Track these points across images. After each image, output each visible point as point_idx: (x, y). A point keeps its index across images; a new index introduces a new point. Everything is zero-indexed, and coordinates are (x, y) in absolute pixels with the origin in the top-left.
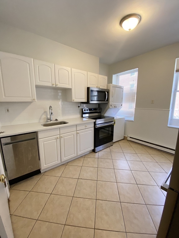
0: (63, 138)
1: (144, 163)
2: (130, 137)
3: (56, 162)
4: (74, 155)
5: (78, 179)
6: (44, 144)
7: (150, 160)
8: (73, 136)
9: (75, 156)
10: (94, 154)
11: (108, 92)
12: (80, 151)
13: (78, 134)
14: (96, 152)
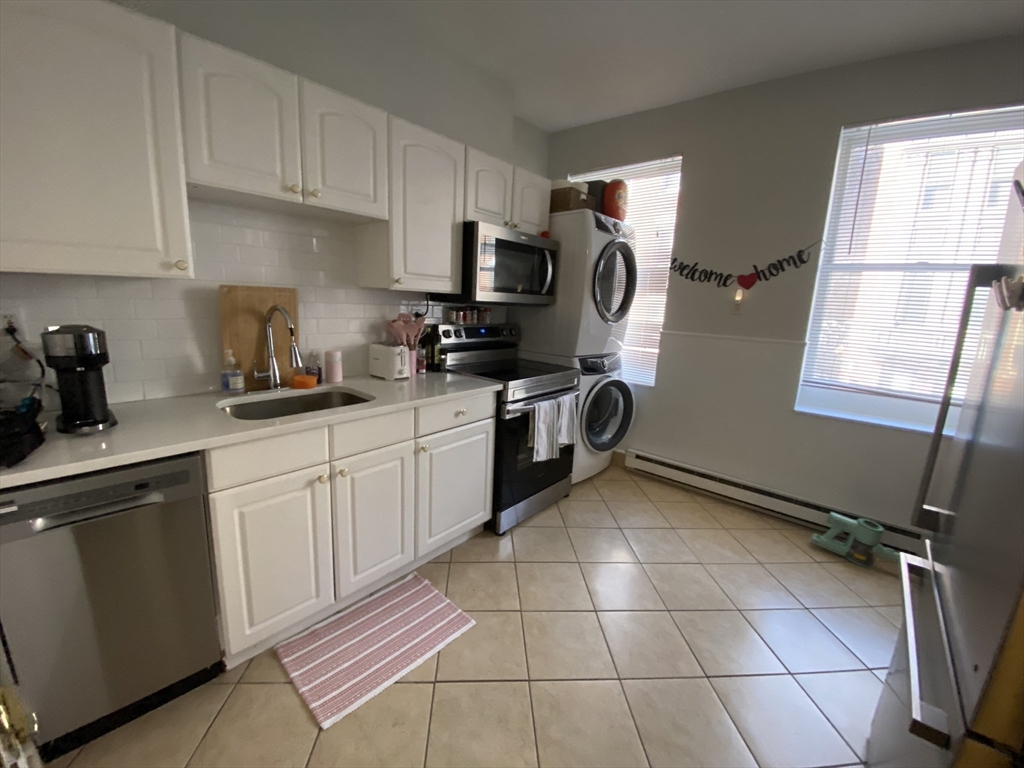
0: (348, 477)
1: (714, 569)
2: (638, 457)
3: (309, 603)
4: (399, 556)
5: (434, 683)
6: (242, 516)
7: (729, 554)
8: (398, 463)
9: (407, 561)
10: (490, 541)
11: (555, 256)
12: (430, 536)
13: (422, 452)
14: (504, 533)
